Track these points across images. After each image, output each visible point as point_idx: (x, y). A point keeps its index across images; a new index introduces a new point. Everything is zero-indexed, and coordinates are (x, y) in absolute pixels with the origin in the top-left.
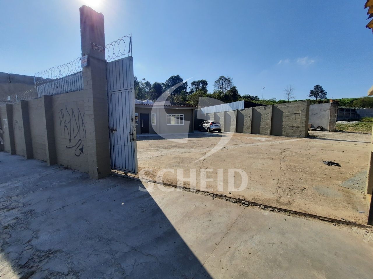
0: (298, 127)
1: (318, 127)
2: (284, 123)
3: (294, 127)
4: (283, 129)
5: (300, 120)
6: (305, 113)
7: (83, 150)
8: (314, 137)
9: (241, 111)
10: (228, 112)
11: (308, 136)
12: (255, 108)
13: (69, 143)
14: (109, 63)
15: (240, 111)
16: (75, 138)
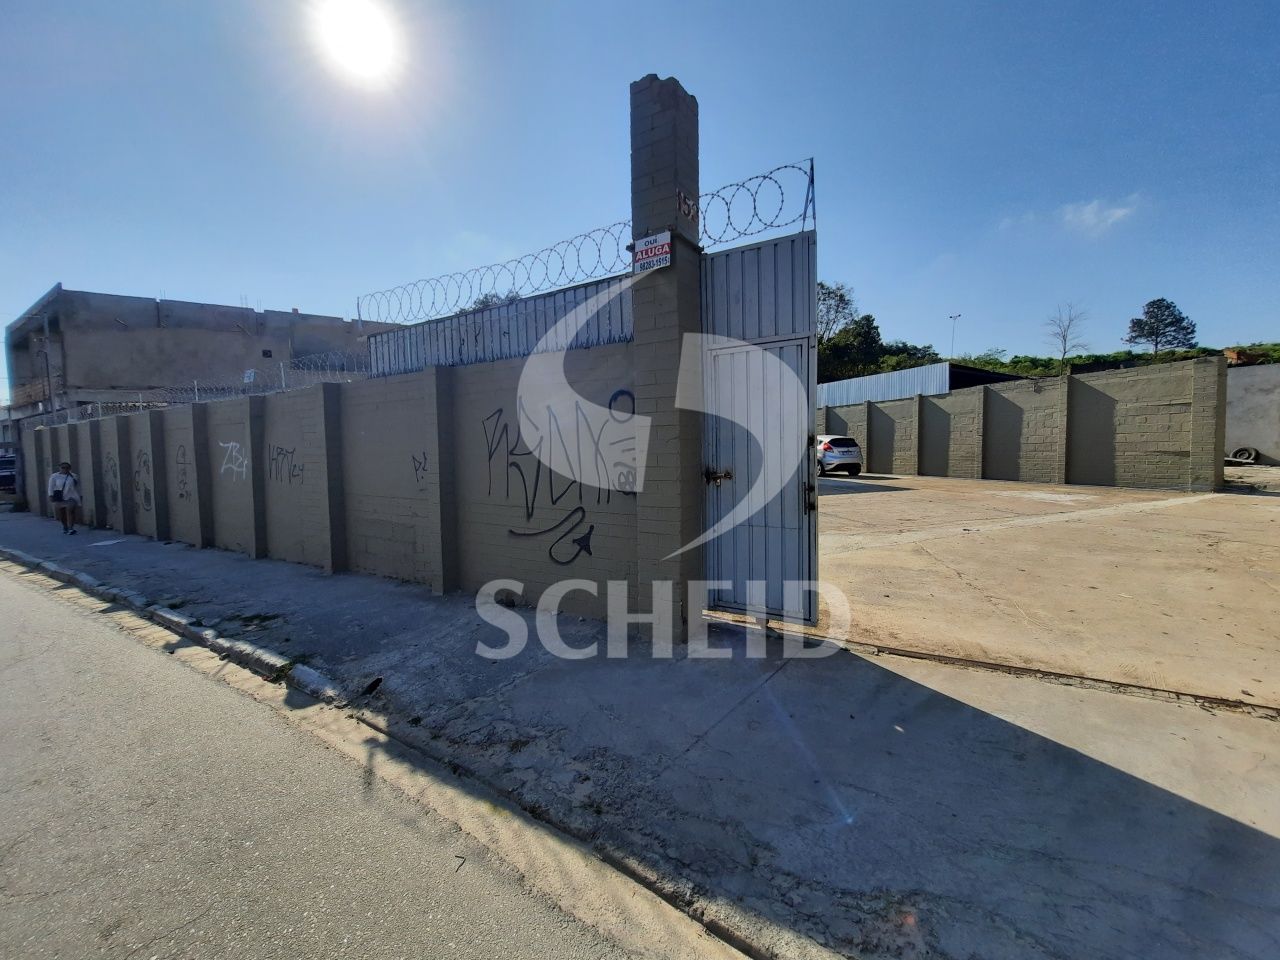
0: (1186, 454)
1: (1240, 452)
2: (1119, 438)
3: (1165, 452)
4: (1118, 461)
5: (1189, 426)
6: (1213, 402)
7: (593, 543)
8: (1252, 490)
9: (935, 401)
10: (879, 405)
11: (1225, 486)
12: (996, 387)
13: (525, 519)
14: (713, 257)
15: (931, 399)
16: (554, 503)
